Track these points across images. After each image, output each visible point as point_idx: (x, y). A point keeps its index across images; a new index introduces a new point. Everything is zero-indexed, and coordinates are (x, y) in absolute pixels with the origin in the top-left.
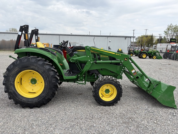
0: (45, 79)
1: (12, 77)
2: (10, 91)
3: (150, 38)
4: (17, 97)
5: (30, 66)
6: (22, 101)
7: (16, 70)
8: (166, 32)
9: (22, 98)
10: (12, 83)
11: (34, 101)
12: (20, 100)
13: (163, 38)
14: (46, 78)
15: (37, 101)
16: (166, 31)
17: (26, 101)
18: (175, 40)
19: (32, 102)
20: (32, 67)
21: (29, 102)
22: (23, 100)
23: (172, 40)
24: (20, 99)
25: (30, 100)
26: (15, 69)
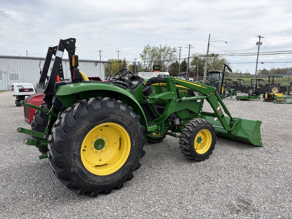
0: (132, 135)
1: (76, 141)
2: (72, 171)
3: (122, 64)
4: (87, 179)
5: (109, 116)
6: (95, 184)
7: (85, 126)
8: (142, 56)
9: (94, 178)
10: (76, 153)
11: (116, 179)
12: (91, 183)
13: (137, 64)
14: (134, 133)
15: (120, 178)
16: (143, 54)
17: (102, 183)
18: (159, 68)
19: (113, 181)
20: (112, 117)
21: (107, 182)
22: (98, 182)
23: (156, 68)
24: (91, 181)
25: (108, 179)
26: (82, 125)
